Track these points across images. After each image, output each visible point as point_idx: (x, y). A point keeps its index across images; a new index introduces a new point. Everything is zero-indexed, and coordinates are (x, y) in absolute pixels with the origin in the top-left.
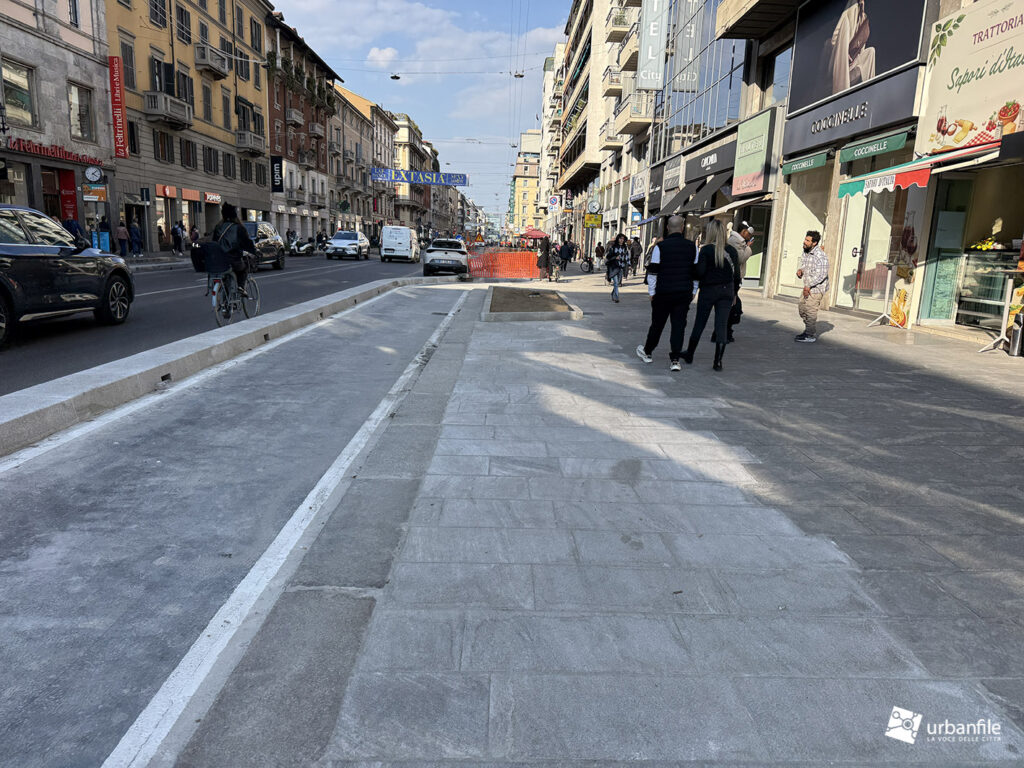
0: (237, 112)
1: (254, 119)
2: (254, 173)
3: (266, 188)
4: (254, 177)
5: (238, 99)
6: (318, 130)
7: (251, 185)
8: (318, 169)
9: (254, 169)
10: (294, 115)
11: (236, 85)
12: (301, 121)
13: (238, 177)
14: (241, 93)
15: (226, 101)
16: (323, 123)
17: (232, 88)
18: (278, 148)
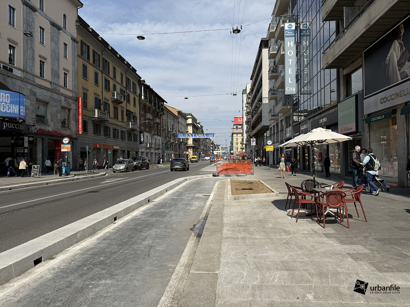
0: (127, 115)
1: (133, 118)
2: (133, 137)
3: (138, 143)
4: (133, 139)
5: (127, 111)
6: (158, 120)
7: (131, 142)
8: (157, 135)
9: (133, 136)
10: (148, 115)
11: (126, 106)
12: (151, 117)
13: (127, 139)
14: (128, 108)
15: (122, 111)
16: (160, 118)
17: (125, 107)
18: (142, 128)
